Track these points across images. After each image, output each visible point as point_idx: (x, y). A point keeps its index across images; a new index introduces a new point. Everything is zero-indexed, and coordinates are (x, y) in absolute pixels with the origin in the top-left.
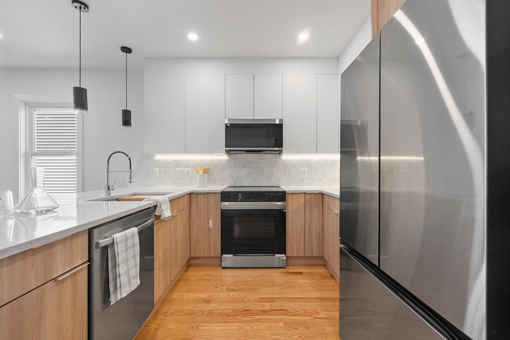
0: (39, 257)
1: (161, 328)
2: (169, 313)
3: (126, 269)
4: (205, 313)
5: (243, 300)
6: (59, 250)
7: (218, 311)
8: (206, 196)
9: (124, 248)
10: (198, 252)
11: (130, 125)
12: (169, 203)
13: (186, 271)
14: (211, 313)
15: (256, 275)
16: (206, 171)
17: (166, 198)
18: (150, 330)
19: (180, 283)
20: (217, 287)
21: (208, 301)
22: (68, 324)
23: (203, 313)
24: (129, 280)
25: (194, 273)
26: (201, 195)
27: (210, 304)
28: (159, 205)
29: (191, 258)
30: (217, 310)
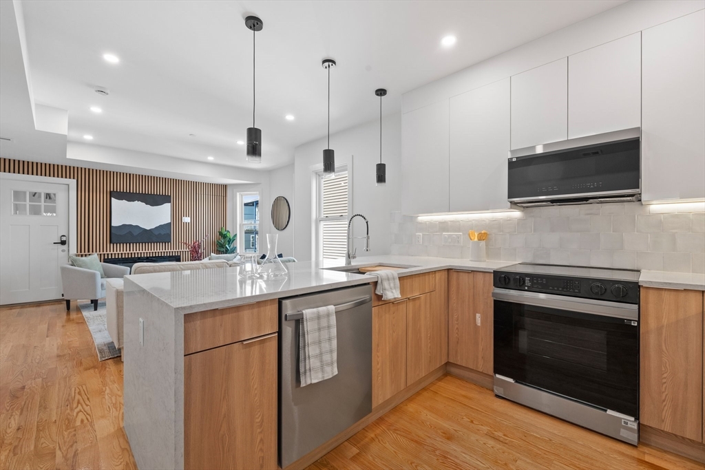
0: (228, 318)
1: (377, 440)
2: (394, 428)
3: (318, 351)
4: (437, 453)
5: (506, 464)
6: (246, 314)
7: (456, 460)
8: (471, 275)
9: (316, 327)
10: (459, 358)
11: (384, 181)
12: (398, 280)
13: (439, 379)
14: (445, 457)
15: (556, 432)
16: (482, 237)
17: (395, 272)
18: (366, 437)
19: (425, 394)
20: (472, 422)
21: (449, 437)
22: (256, 389)
23: (435, 450)
24: (322, 366)
25: (450, 388)
26: (464, 274)
27: (449, 442)
28: (379, 282)
29: (448, 364)
30: (456, 457)
